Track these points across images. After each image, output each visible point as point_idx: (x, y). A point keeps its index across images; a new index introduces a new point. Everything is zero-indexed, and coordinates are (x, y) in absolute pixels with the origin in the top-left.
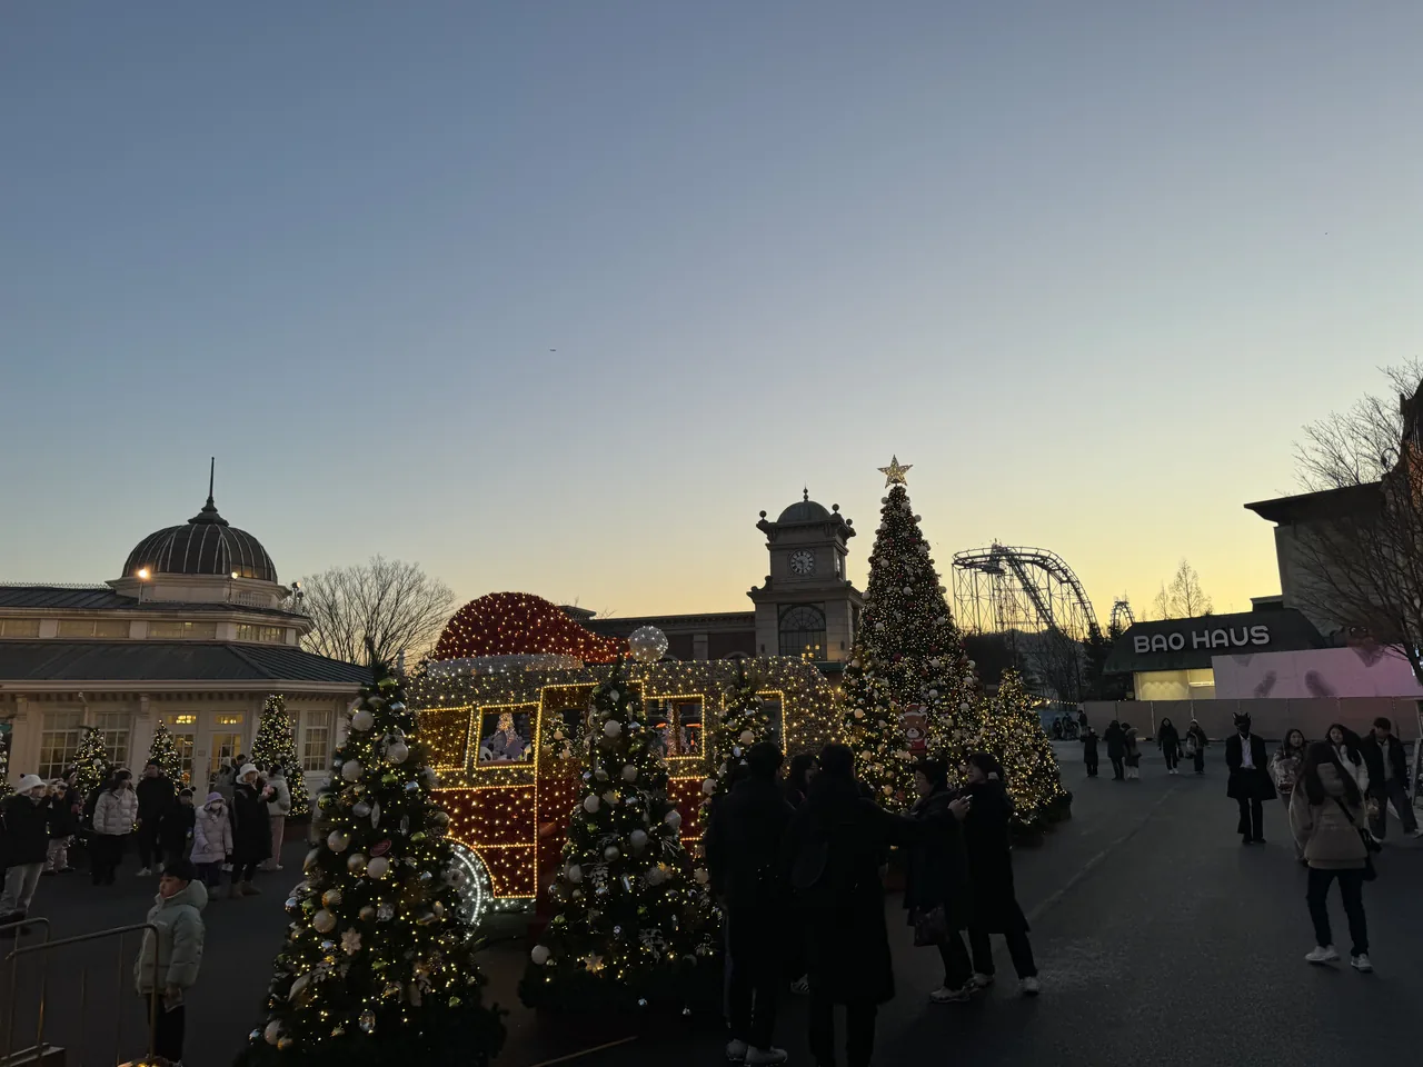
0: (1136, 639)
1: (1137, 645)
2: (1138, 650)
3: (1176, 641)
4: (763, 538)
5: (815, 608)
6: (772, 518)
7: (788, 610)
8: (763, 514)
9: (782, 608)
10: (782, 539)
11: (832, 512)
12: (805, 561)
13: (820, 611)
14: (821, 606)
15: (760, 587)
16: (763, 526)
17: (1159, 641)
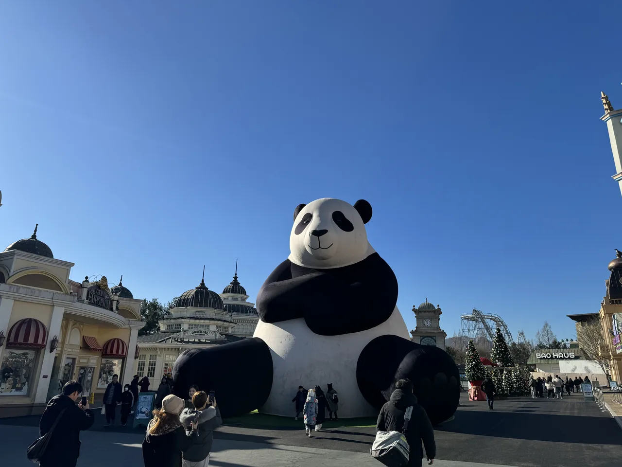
0: (537, 354)
1: (537, 356)
2: (537, 358)
3: (548, 355)
4: (414, 314)
5: (432, 338)
6: (417, 308)
7: (424, 338)
8: (414, 306)
9: (421, 338)
10: (421, 314)
11: (436, 308)
12: (428, 323)
13: (434, 339)
14: (434, 338)
15: (414, 330)
16: (414, 310)
17: (543, 355)
